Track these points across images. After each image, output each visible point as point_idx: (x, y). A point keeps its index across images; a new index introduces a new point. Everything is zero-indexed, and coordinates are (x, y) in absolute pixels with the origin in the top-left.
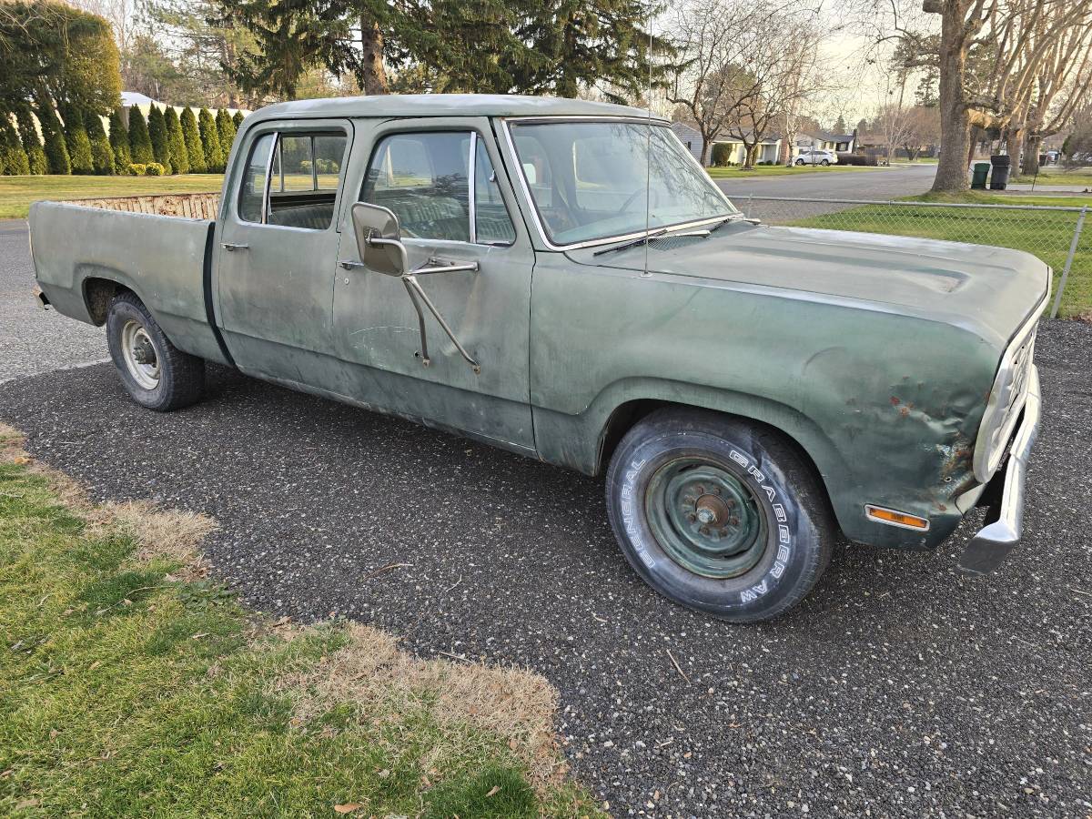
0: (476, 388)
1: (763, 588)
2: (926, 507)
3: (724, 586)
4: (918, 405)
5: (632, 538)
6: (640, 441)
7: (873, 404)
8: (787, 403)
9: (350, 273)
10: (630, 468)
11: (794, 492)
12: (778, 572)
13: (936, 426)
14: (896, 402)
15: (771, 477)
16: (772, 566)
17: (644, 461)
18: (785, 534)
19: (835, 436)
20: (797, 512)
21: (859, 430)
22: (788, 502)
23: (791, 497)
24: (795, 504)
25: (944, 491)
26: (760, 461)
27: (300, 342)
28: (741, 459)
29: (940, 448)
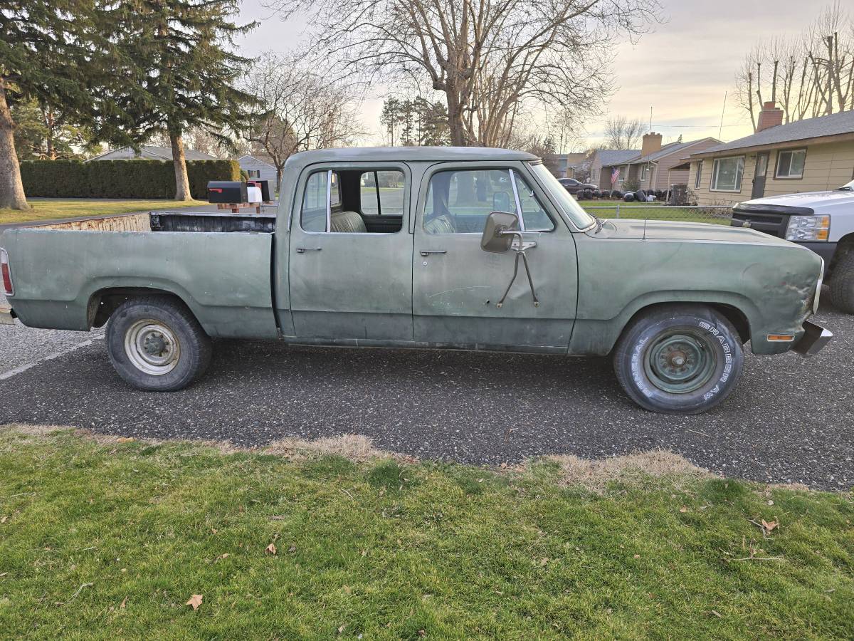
0: (535, 316)
1: (717, 389)
2: (793, 330)
3: (692, 395)
4: (793, 284)
5: (638, 384)
6: (645, 327)
7: (775, 287)
8: (737, 292)
9: (427, 258)
10: (639, 344)
11: (733, 336)
12: (724, 378)
13: (801, 292)
14: (784, 283)
15: (722, 331)
16: (721, 376)
17: (647, 338)
18: (729, 359)
19: (758, 304)
20: (735, 346)
21: (769, 299)
22: (731, 342)
23: (732, 339)
24: (734, 342)
25: (799, 321)
26: (716, 324)
27: (377, 308)
28: (705, 325)
29: (802, 301)
